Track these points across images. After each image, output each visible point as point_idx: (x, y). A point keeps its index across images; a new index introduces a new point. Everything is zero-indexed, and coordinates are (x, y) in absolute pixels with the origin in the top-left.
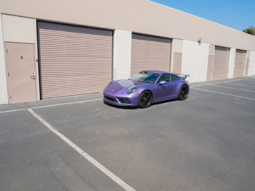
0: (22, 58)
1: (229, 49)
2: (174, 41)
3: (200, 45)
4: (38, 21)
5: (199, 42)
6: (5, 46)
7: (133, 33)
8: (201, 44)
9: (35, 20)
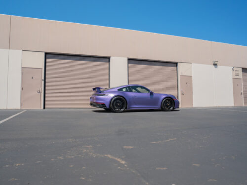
0: (32, 78)
2: (179, 65)
3: (216, 67)
4: (46, 54)
5: (215, 65)
6: (22, 70)
7: (129, 59)
8: (218, 66)
9: (44, 53)
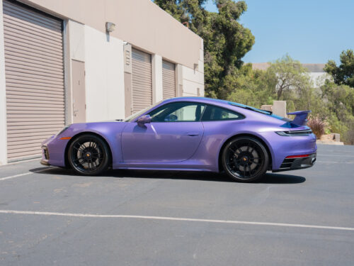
1: (150, 56)
3: (108, 40)
5: (108, 32)
8: (111, 37)
